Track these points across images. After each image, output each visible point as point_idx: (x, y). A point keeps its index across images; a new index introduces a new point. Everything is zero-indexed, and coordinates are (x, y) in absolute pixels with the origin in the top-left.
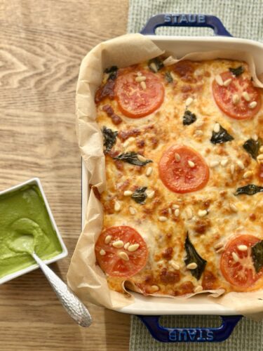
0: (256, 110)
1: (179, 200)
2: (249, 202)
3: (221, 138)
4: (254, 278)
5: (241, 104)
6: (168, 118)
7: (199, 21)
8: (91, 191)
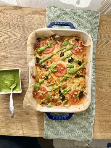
0: (82, 52)
1: (58, 79)
2: (78, 80)
3: (71, 61)
4: (78, 101)
5: (78, 50)
7: (66, 24)
8: (32, 77)
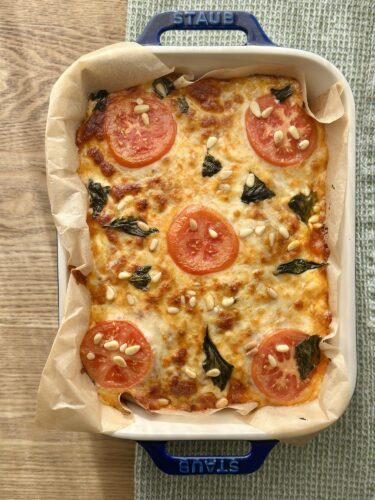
1: (196, 284)
2: (294, 284)
3: (257, 194)
4: (298, 386)
5: (287, 144)
6: (180, 166)
7: (225, 22)
8: (71, 276)
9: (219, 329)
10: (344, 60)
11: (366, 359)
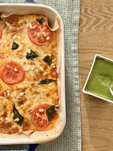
1: (10, 88)
4: (48, 124)
5: (42, 38)
6: (4, 46)
9: (19, 104)
10: (65, 10)
11: (74, 113)
